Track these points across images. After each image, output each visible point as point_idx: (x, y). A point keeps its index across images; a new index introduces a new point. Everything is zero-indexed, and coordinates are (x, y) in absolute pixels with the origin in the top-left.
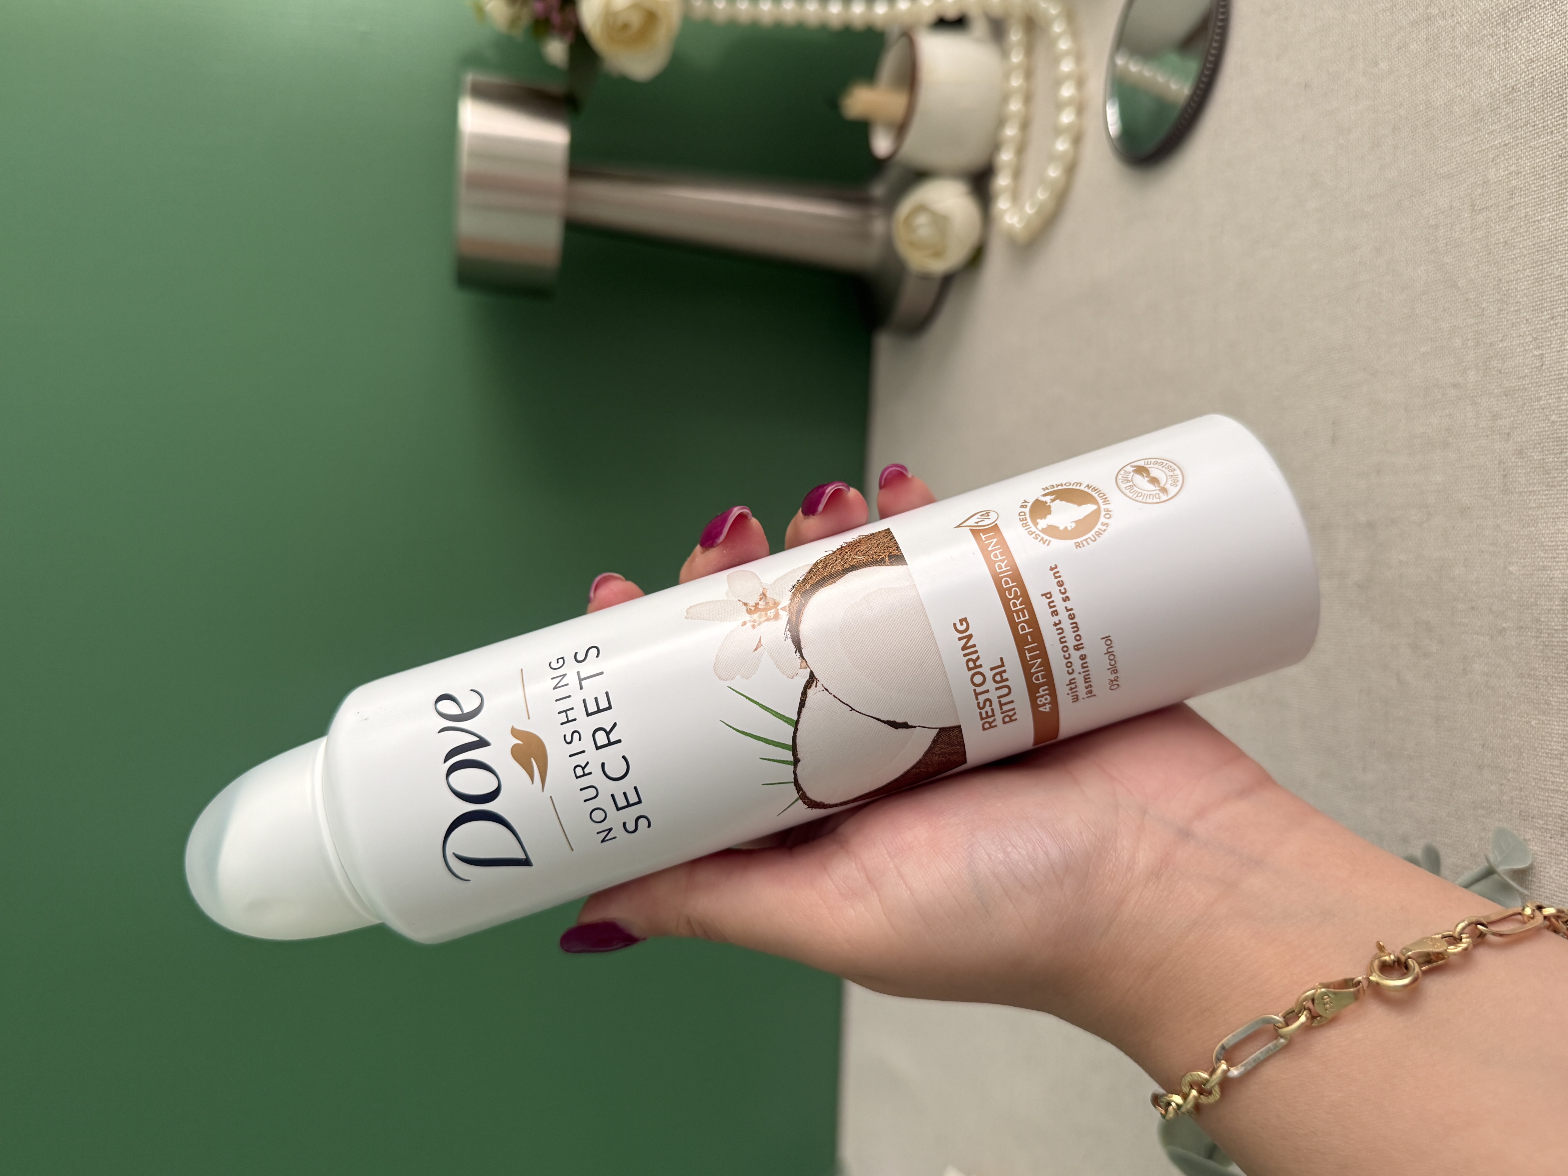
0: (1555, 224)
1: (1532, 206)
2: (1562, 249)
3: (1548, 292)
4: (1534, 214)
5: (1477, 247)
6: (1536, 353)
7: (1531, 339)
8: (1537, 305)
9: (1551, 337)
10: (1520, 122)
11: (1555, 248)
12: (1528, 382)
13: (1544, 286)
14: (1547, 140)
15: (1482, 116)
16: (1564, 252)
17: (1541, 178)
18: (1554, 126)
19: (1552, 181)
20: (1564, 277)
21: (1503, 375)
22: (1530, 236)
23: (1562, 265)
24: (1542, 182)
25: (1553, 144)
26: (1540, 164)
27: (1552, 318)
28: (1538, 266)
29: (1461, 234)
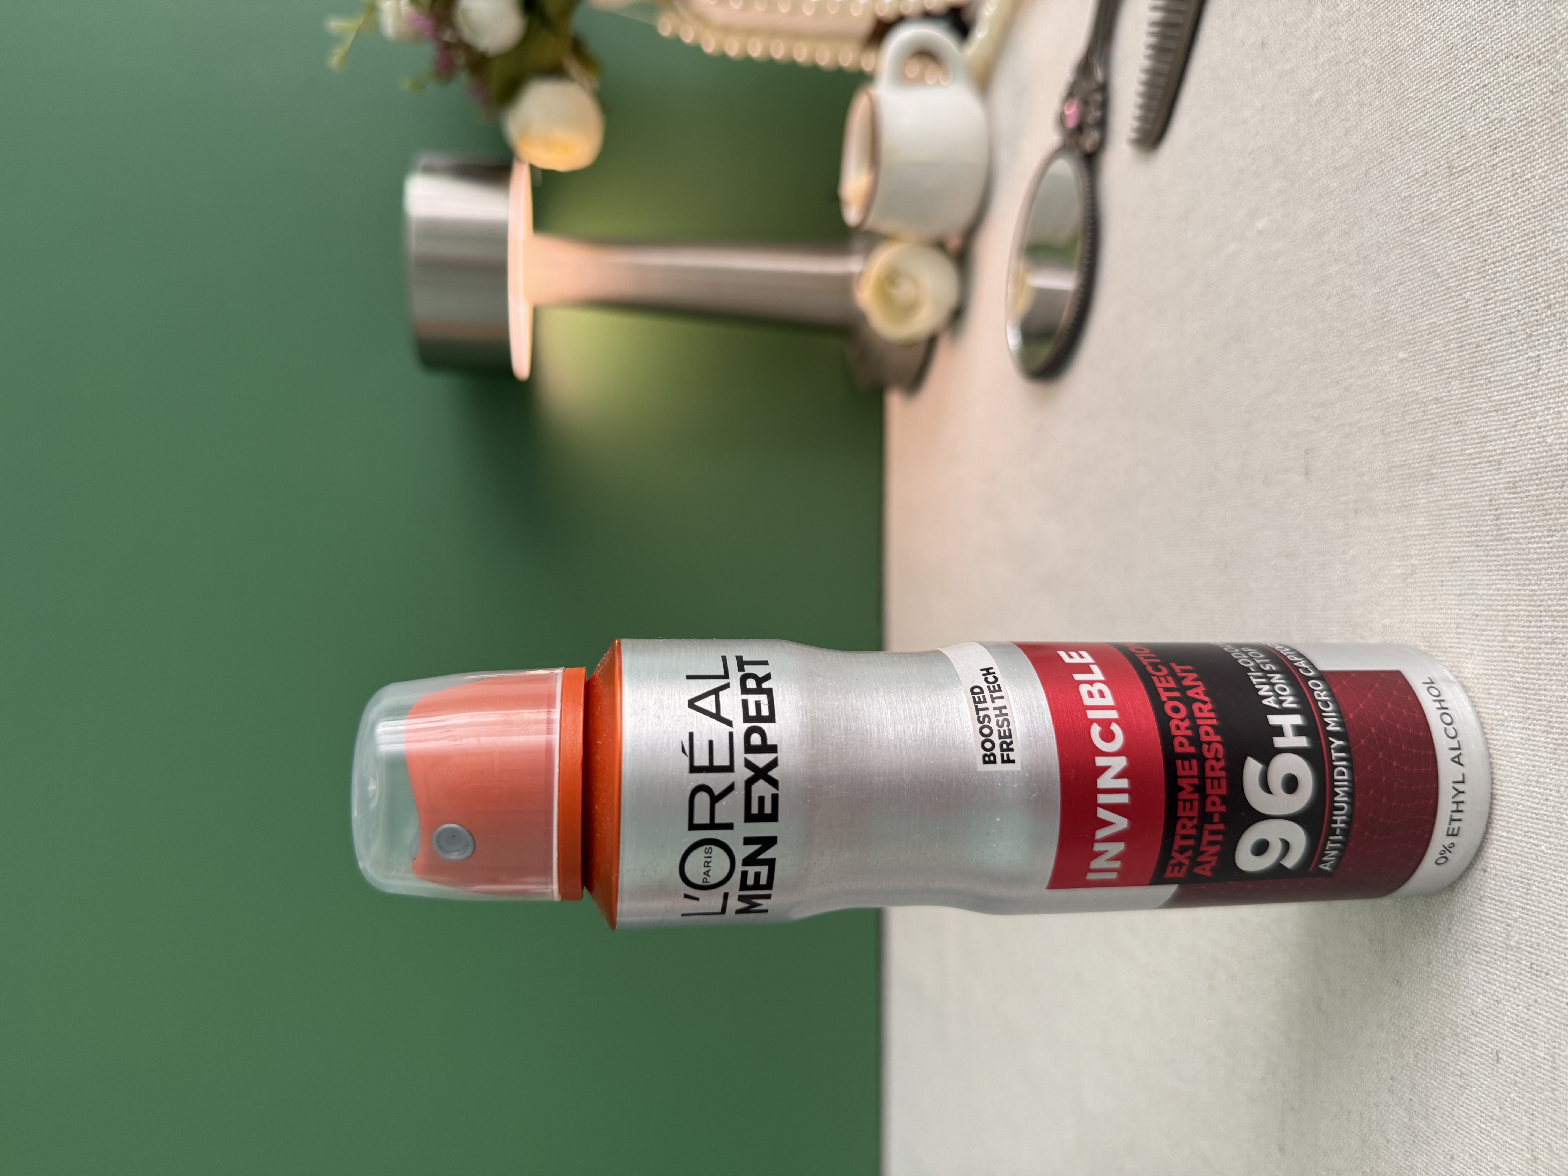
0: (1549, 182)
1: (1520, 162)
2: (1558, 214)
3: (1543, 272)
4: (1523, 171)
5: (1457, 220)
6: (1531, 354)
7: (1525, 336)
8: (1530, 291)
9: (1549, 332)
10: (1500, 54)
11: (1550, 213)
12: (1522, 392)
13: (1538, 265)
14: (1534, 73)
15: (1456, 52)
16: (1561, 218)
17: (1529, 122)
18: (1542, 54)
19: (1543, 125)
20: (1562, 250)
21: (1493, 385)
22: (1520, 200)
23: (1559, 235)
24: (1530, 129)
25: (1542, 77)
26: (1527, 105)
27: (1549, 307)
28: (1530, 239)
29: (1439, 205)
